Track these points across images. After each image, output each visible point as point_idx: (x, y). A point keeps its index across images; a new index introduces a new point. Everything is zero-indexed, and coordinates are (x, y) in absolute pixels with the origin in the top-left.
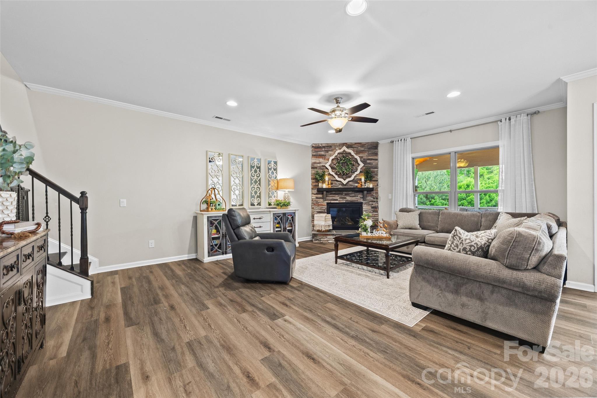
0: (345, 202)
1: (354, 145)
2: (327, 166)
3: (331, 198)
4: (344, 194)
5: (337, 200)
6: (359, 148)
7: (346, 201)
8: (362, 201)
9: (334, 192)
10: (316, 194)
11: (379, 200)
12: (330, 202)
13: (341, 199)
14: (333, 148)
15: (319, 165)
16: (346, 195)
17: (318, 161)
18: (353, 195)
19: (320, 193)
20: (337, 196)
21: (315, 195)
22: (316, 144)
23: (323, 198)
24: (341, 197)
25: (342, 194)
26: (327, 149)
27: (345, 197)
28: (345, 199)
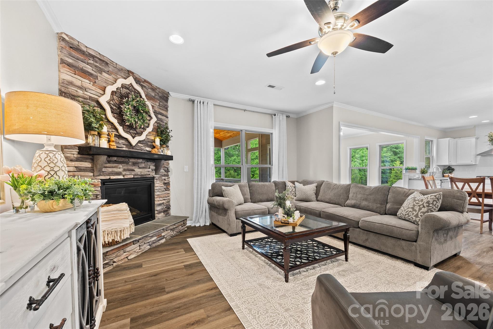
0: (132, 176)
1: (143, 82)
2: (104, 100)
3: (110, 170)
4: (130, 164)
5: (119, 174)
6: (149, 90)
7: (134, 175)
8: (153, 174)
9: (115, 159)
10: (77, 160)
11: (169, 173)
12: (108, 177)
13: (128, 173)
14: (111, 69)
15: (80, 92)
16: (134, 164)
17: (78, 83)
18: (143, 165)
19: (87, 159)
20: (121, 166)
21: (73, 163)
22: (72, 38)
23: (92, 170)
24: (126, 168)
25: (127, 163)
26: (100, 64)
27: (133, 168)
28: (133, 173)
